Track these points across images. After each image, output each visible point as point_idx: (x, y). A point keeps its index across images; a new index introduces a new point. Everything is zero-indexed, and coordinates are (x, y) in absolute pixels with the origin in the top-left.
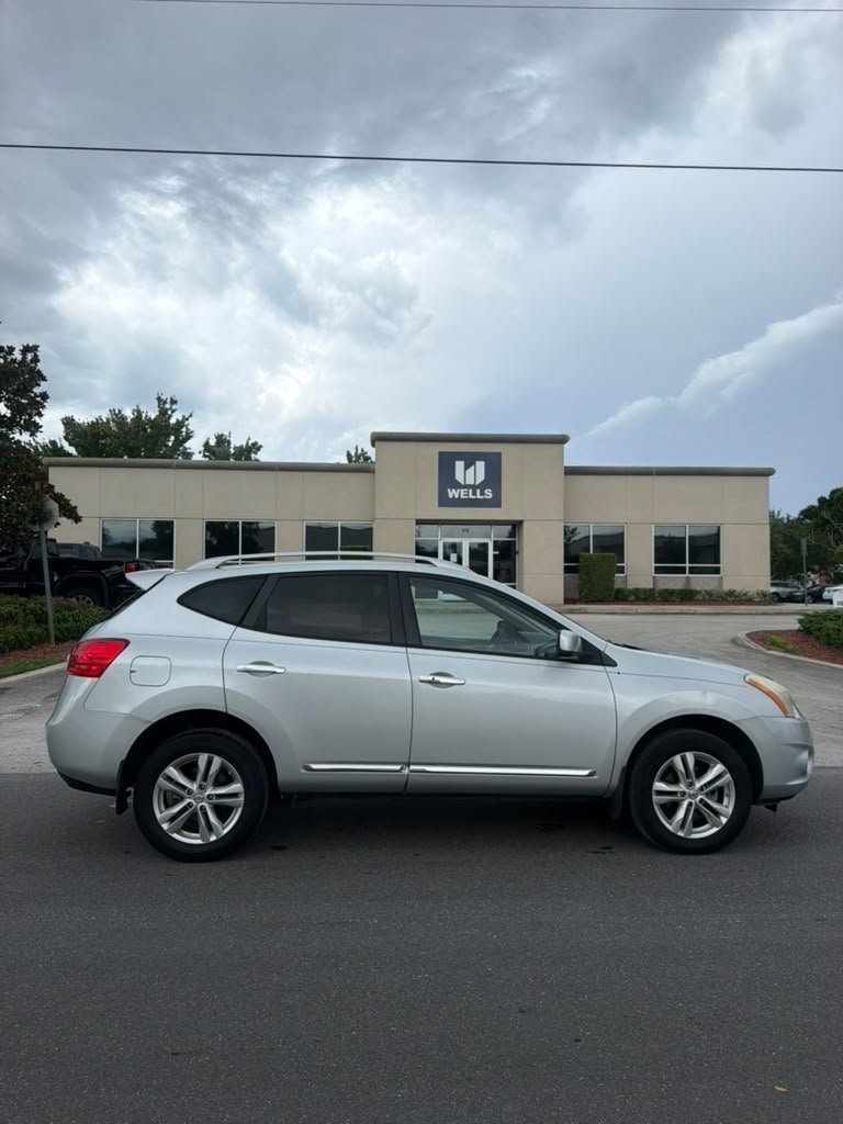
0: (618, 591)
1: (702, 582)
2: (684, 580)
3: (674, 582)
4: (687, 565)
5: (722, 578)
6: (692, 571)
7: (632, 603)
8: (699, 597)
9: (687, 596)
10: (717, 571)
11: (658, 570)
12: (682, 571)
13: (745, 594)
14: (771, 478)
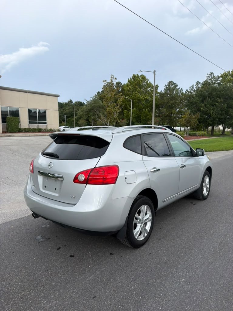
0: (20, 129)
1: (42, 126)
2: (37, 126)
3: (34, 126)
4: (38, 121)
5: (47, 125)
6: (39, 123)
7: (24, 132)
8: (42, 131)
9: (39, 130)
10: (45, 123)
11: (30, 123)
12: (36, 123)
13: (54, 130)
14: (58, 97)
